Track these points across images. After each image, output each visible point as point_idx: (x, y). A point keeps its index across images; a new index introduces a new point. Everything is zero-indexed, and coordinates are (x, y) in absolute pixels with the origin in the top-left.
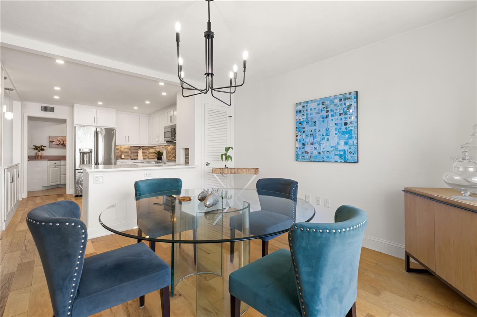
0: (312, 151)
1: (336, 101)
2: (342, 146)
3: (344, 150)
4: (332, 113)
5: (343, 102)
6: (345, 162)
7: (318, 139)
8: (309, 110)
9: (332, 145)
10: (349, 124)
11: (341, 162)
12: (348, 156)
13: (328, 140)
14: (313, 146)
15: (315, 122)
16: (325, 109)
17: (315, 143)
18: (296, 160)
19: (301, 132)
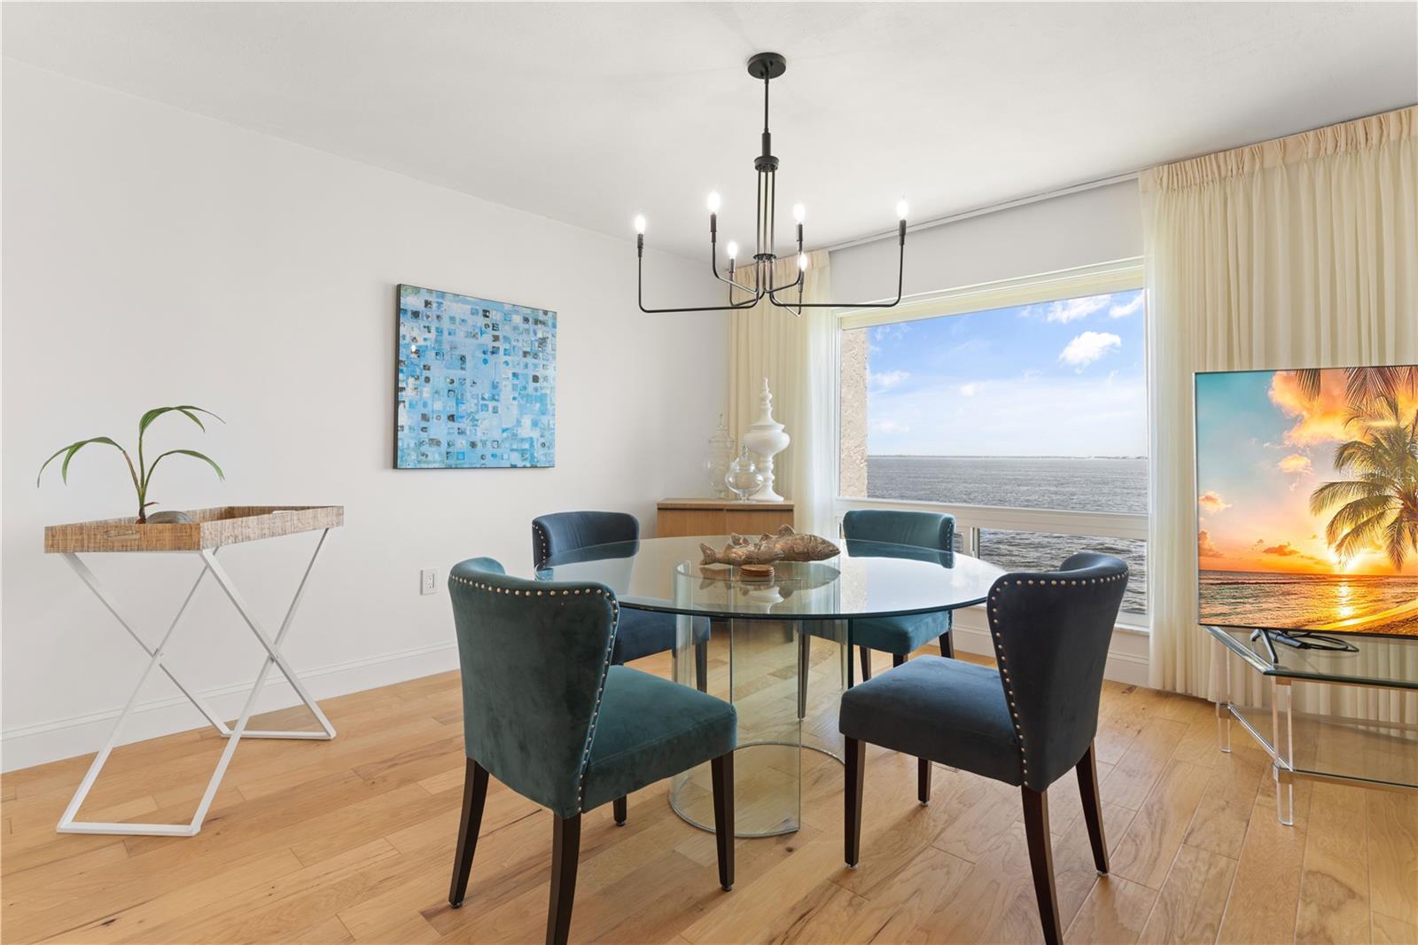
0: (450, 438)
1: (517, 319)
2: (526, 430)
3: (531, 438)
4: (507, 347)
5: (531, 326)
6: (534, 467)
7: (470, 405)
8: (446, 319)
9: (505, 426)
10: (541, 380)
11: (525, 467)
12: (539, 453)
13: (495, 411)
14: (455, 425)
15: (463, 359)
16: (490, 332)
17: (462, 417)
18: (395, 466)
19: (417, 379)
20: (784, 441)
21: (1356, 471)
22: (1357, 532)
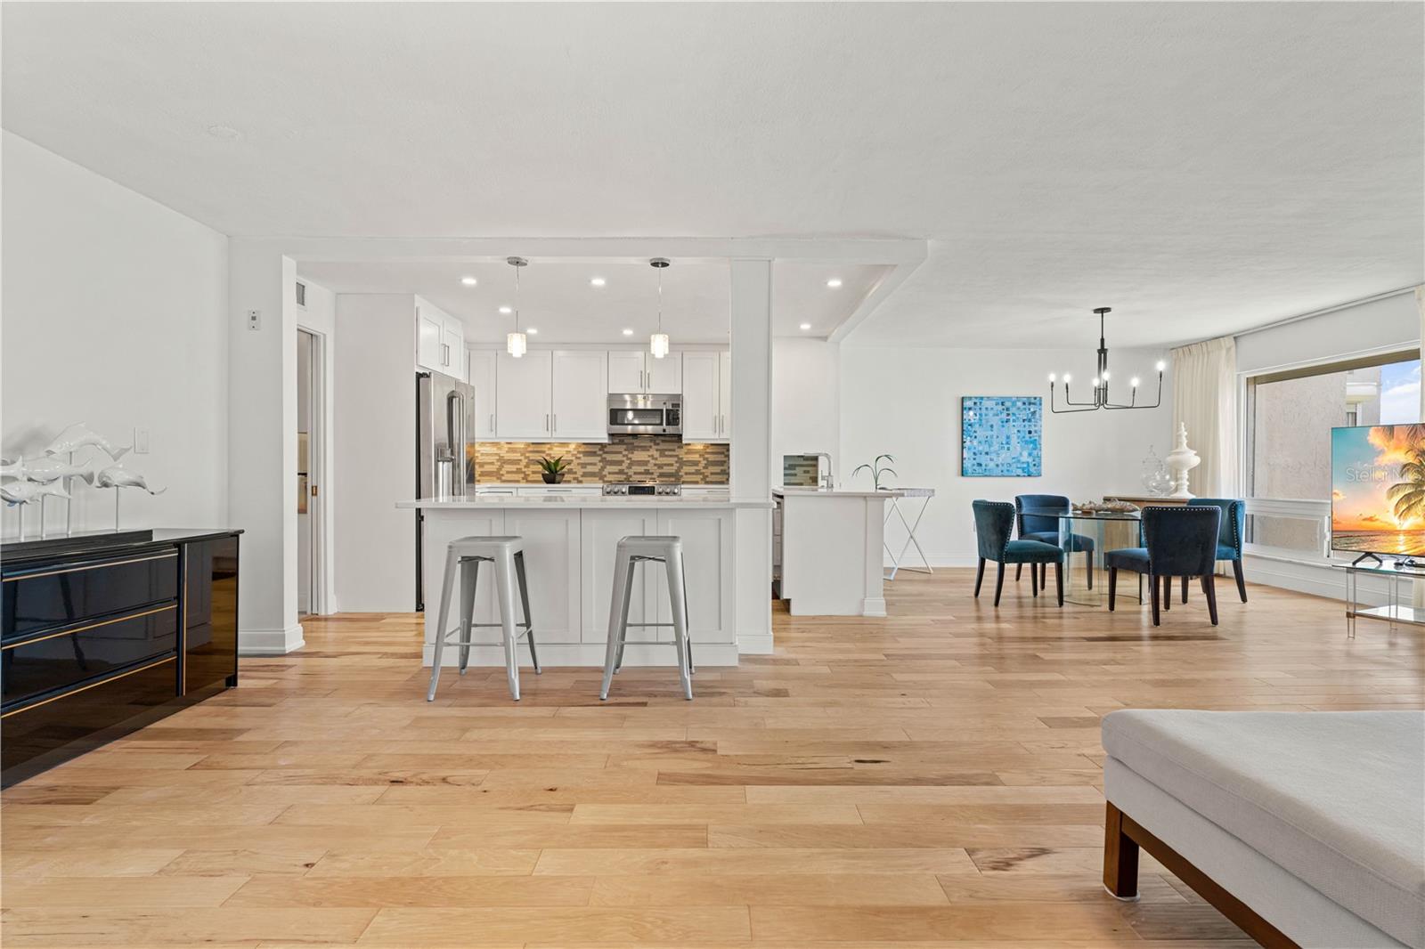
0: (986, 463)
1: (1019, 404)
2: (1025, 458)
3: (1028, 461)
4: (1014, 418)
5: (1027, 406)
6: (1029, 476)
7: (996, 447)
8: (983, 409)
9: (1013, 456)
10: (1033, 432)
11: (1023, 476)
12: (1032, 469)
13: (1008, 449)
14: (988, 457)
15: (992, 426)
16: (1005, 412)
17: (992, 453)
18: (963, 475)
19: (971, 437)
20: (1196, 461)
21: (1410, 478)
22: (1409, 508)
